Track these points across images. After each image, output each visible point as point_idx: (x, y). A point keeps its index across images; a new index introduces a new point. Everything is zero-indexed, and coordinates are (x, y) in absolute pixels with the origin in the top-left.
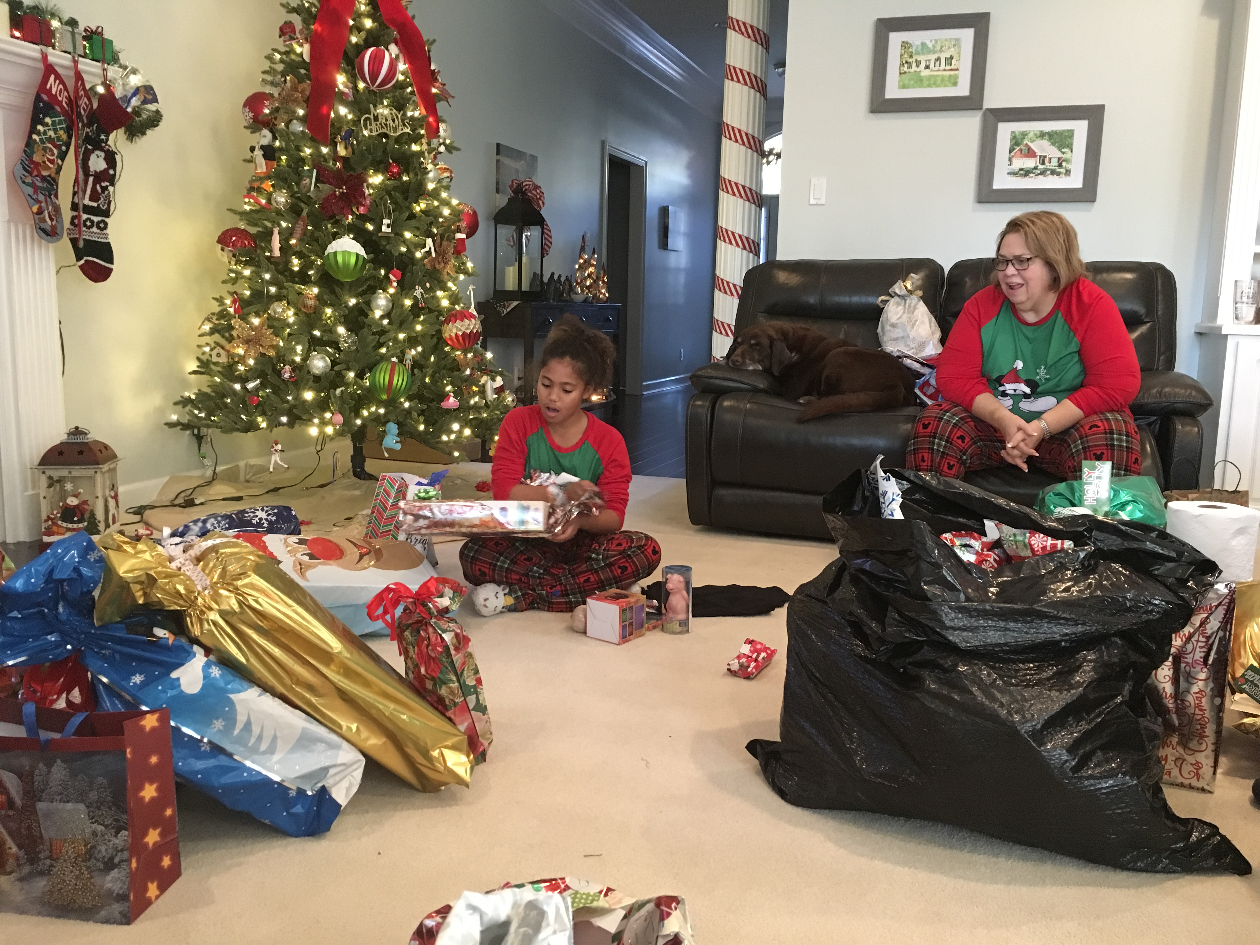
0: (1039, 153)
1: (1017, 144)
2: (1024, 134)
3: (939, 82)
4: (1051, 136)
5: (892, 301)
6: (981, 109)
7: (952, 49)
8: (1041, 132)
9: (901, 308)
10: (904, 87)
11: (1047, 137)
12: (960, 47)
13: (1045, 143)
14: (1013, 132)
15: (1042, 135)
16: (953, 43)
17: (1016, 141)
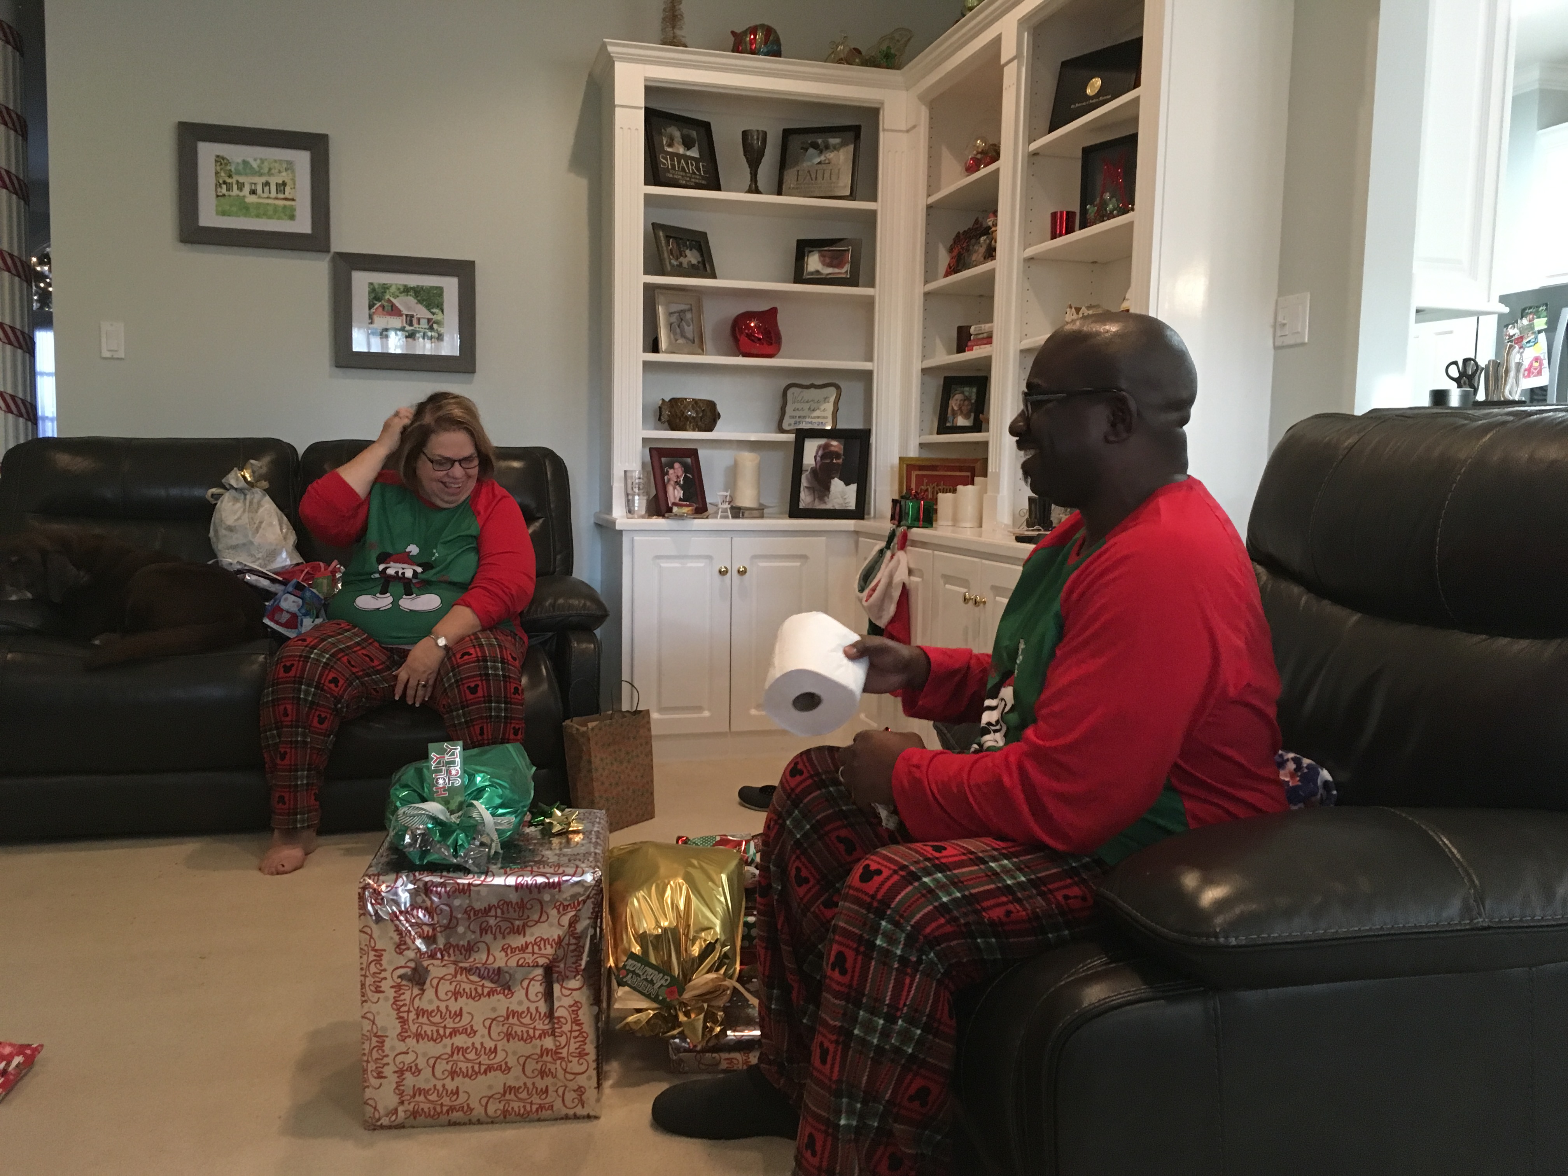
0: (405, 312)
1: (378, 299)
2: (385, 288)
3: (271, 212)
4: (418, 292)
5: (227, 496)
6: (328, 251)
7: (284, 174)
8: (405, 286)
9: (239, 505)
10: (224, 213)
11: (412, 293)
12: (293, 172)
13: (411, 300)
14: (371, 284)
15: (406, 290)
16: (285, 166)
17: (376, 295)
